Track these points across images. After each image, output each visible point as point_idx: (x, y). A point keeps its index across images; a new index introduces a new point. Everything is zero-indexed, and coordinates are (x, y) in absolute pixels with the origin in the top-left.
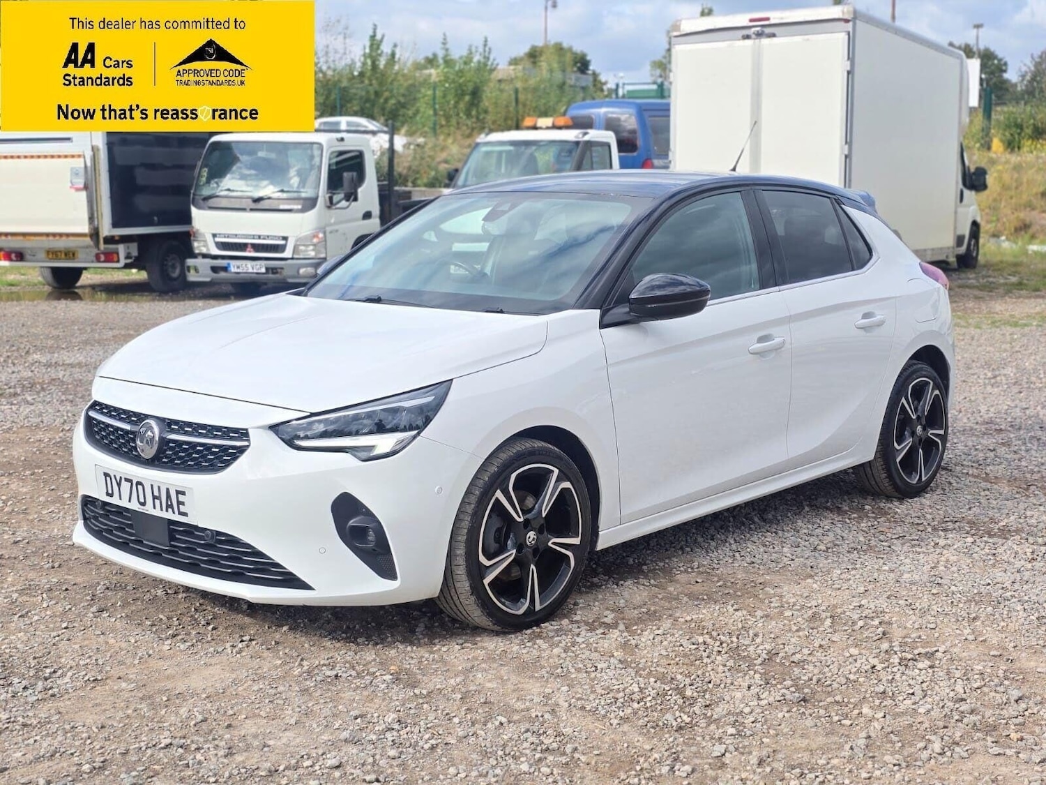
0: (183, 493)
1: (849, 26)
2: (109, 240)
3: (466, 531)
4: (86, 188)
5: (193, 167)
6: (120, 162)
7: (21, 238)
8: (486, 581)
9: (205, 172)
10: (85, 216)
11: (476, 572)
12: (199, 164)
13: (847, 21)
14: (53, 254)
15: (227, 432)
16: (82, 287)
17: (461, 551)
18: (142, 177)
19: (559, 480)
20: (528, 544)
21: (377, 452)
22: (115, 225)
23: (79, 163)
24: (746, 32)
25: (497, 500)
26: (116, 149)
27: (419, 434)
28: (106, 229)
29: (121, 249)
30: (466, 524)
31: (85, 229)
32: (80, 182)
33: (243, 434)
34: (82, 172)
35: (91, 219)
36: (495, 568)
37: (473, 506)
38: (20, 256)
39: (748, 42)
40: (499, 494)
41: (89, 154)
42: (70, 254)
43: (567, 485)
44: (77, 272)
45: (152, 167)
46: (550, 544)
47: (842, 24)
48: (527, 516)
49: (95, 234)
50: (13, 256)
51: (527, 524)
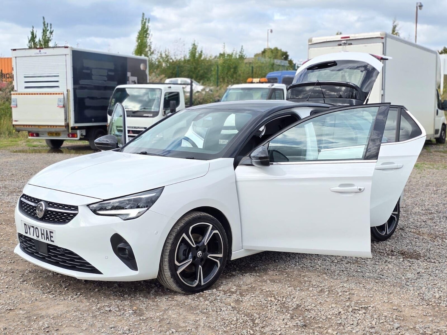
0: (52, 233)
1: (384, 40)
2: (73, 128)
3: (169, 250)
4: (64, 106)
5: (109, 99)
6: (78, 96)
7: (37, 127)
8: (178, 272)
9: (113, 101)
10: (63, 117)
11: (173, 268)
12: (111, 97)
13: (382, 38)
14: (51, 134)
15: (70, 207)
16: (64, 148)
17: (166, 259)
18: (88, 102)
19: (213, 229)
20: (198, 256)
21: (130, 216)
22: (76, 122)
23: (61, 97)
24: (339, 43)
25: (183, 238)
26: (77, 91)
27: (148, 209)
28: (72, 124)
29: (78, 132)
30: (169, 248)
31: (63, 123)
32: (62, 104)
33: (76, 208)
34: (62, 100)
35: (66, 120)
36: (183, 267)
37: (172, 240)
38: (38, 135)
39: (340, 47)
40: (184, 235)
41: (65, 93)
42: (58, 134)
43: (217, 231)
44: (61, 142)
45: (92, 98)
46: (208, 257)
47: (380, 39)
48: (198, 245)
49: (67, 126)
50: (35, 135)
51: (197, 248)
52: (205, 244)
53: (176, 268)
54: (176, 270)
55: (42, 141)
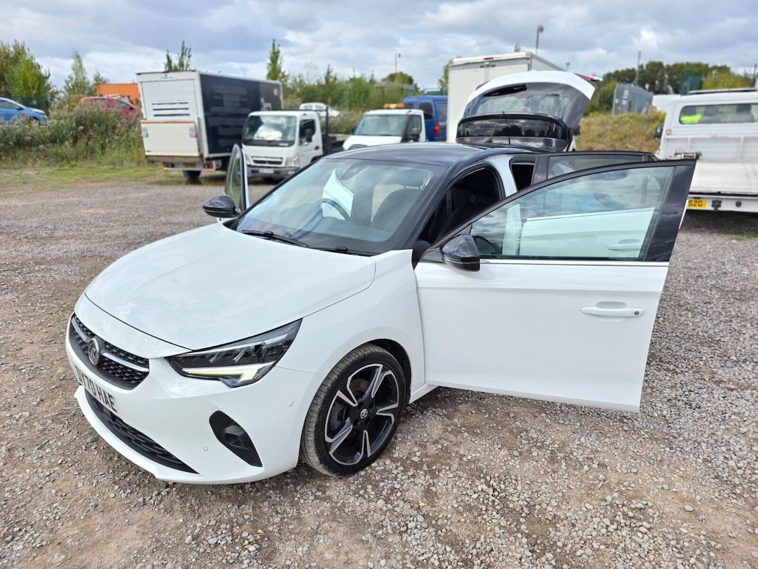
0: (111, 397)
1: (529, 61)
2: (208, 159)
3: (314, 424)
4: (196, 136)
5: (242, 127)
6: (211, 124)
7: (171, 158)
8: (331, 453)
9: (247, 129)
10: (196, 148)
11: (322, 448)
12: (245, 125)
13: (528, 59)
14: (186, 164)
15: (136, 359)
16: (202, 178)
17: (311, 438)
18: (221, 131)
19: (383, 371)
20: (362, 418)
21: (243, 379)
22: (210, 152)
23: (192, 125)
24: (482, 64)
25: (339, 399)
26: (209, 119)
27: (274, 365)
28: (206, 154)
29: (214, 163)
31: (196, 154)
32: (194, 133)
33: (145, 363)
34: (194, 129)
35: (199, 150)
37: (319, 407)
38: (173, 166)
39: (483, 69)
40: (339, 394)
41: (196, 121)
42: (193, 165)
43: (390, 372)
44: (198, 173)
45: (225, 127)
46: (377, 414)
47: (526, 60)
48: (360, 400)
49: (201, 156)
50: (170, 165)
51: (361, 406)
52: (373, 397)
53: (328, 446)
54: (328, 450)
55: (178, 172)
